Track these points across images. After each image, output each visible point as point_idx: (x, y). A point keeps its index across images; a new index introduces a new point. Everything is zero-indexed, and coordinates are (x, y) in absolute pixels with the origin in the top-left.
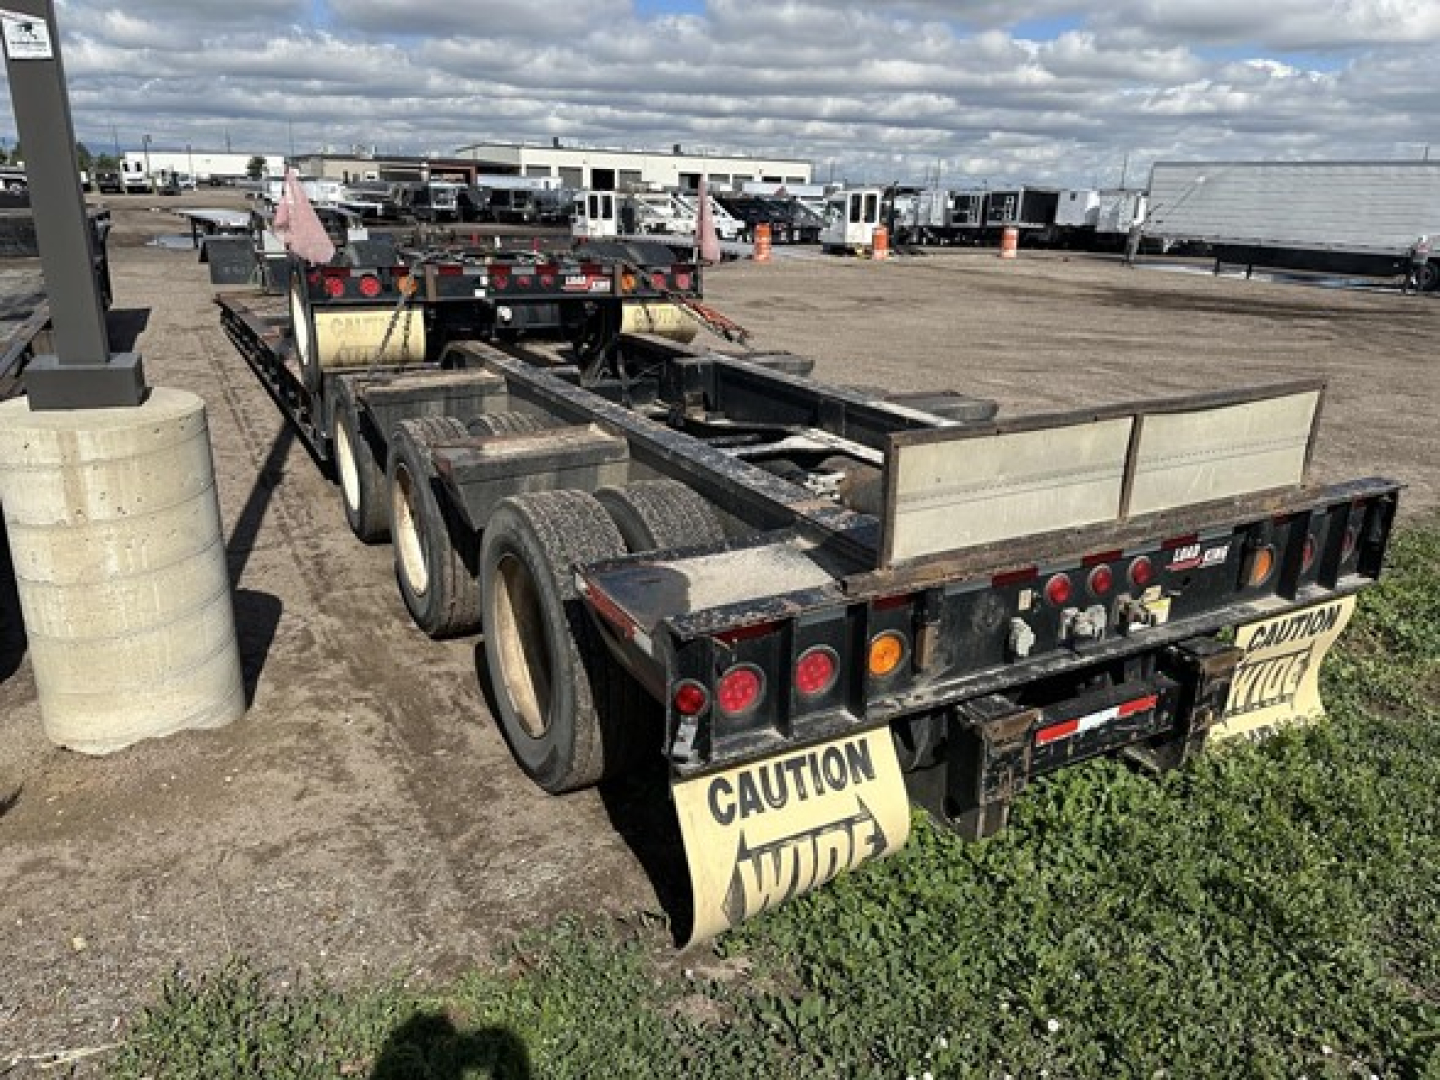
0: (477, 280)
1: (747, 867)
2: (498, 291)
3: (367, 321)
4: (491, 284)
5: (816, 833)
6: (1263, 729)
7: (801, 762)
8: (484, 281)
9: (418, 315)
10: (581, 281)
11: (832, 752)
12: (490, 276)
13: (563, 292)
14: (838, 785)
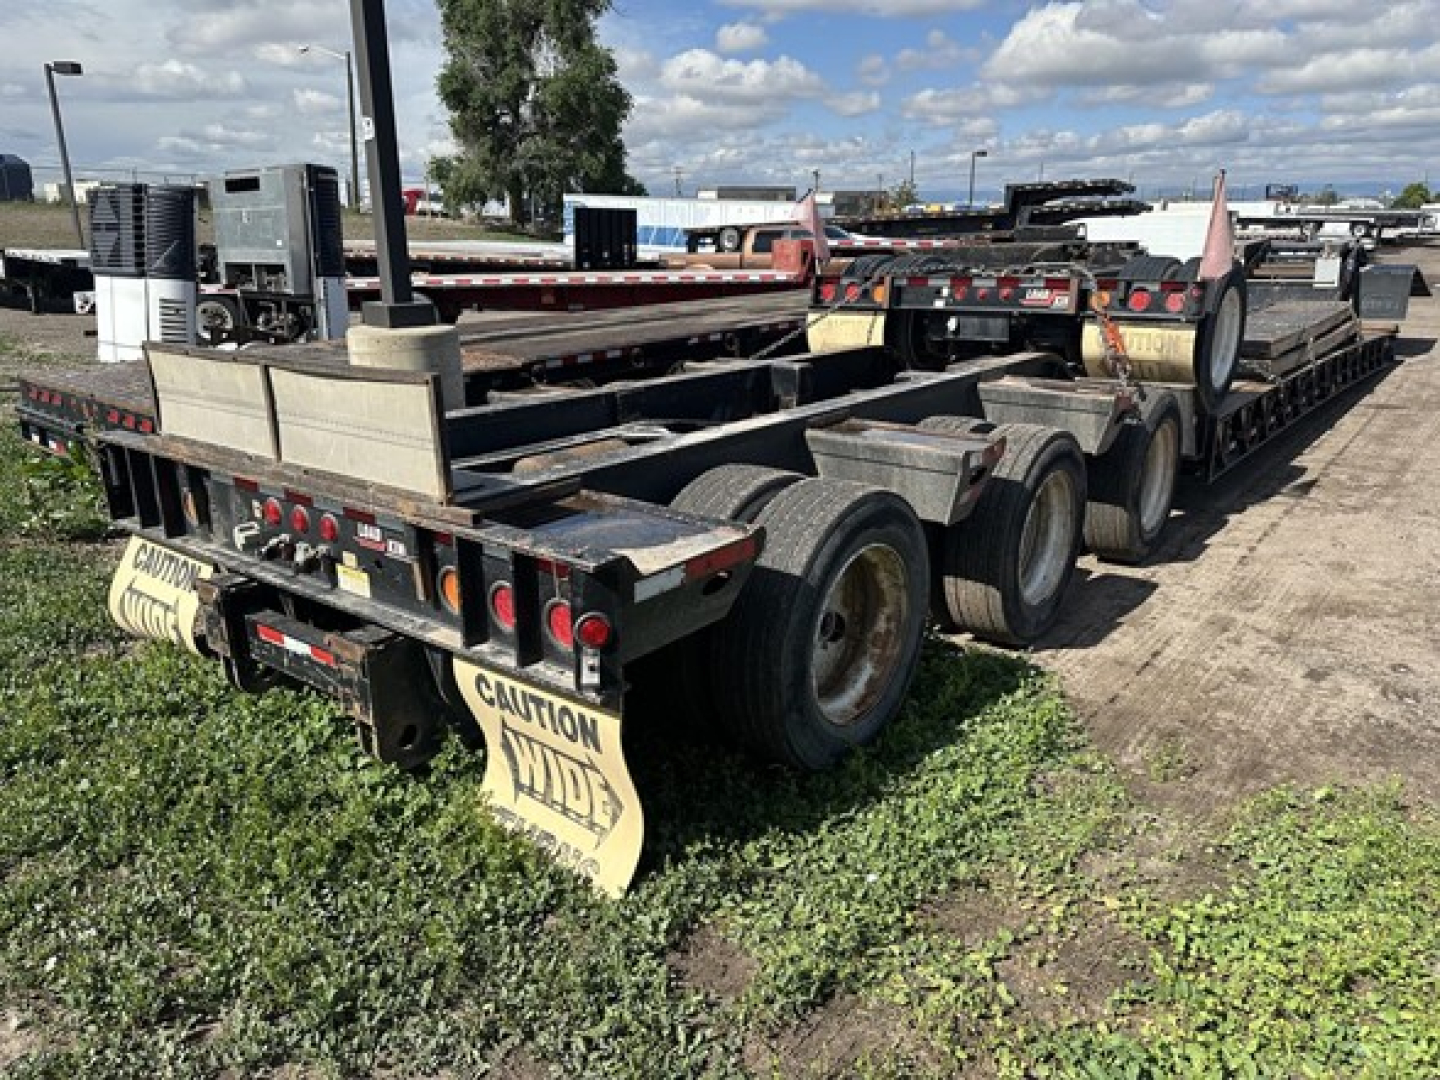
0: (938, 292)
1: (128, 595)
2: (956, 303)
3: (843, 323)
4: (951, 295)
5: (155, 601)
6: (550, 837)
7: (172, 559)
8: (945, 292)
9: (881, 320)
10: (1045, 295)
11: (185, 563)
12: (951, 287)
13: (1022, 306)
14: (177, 585)
